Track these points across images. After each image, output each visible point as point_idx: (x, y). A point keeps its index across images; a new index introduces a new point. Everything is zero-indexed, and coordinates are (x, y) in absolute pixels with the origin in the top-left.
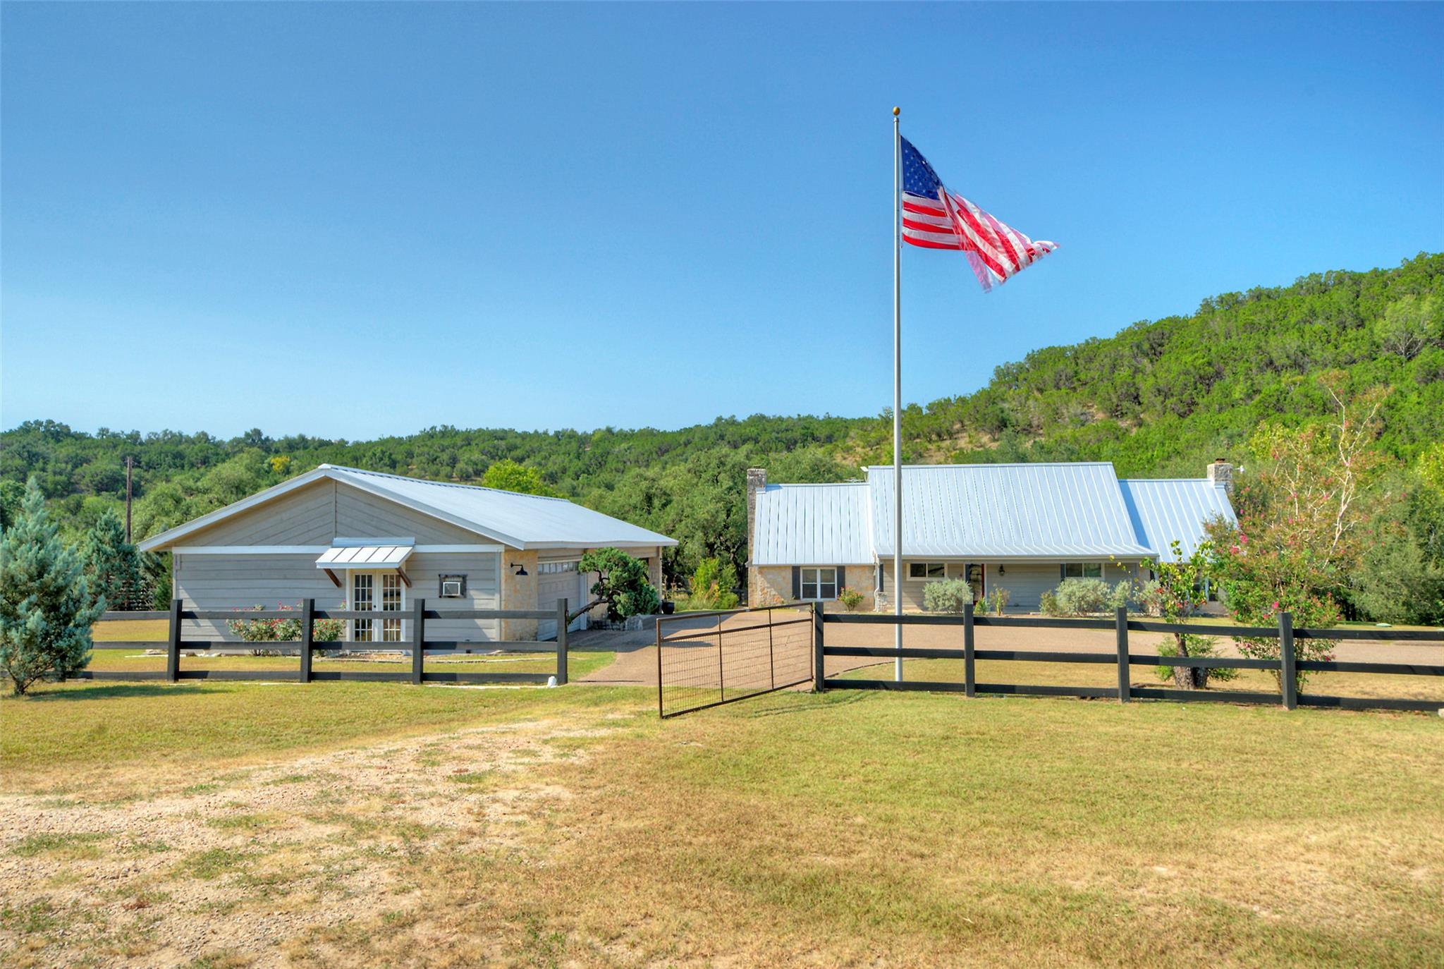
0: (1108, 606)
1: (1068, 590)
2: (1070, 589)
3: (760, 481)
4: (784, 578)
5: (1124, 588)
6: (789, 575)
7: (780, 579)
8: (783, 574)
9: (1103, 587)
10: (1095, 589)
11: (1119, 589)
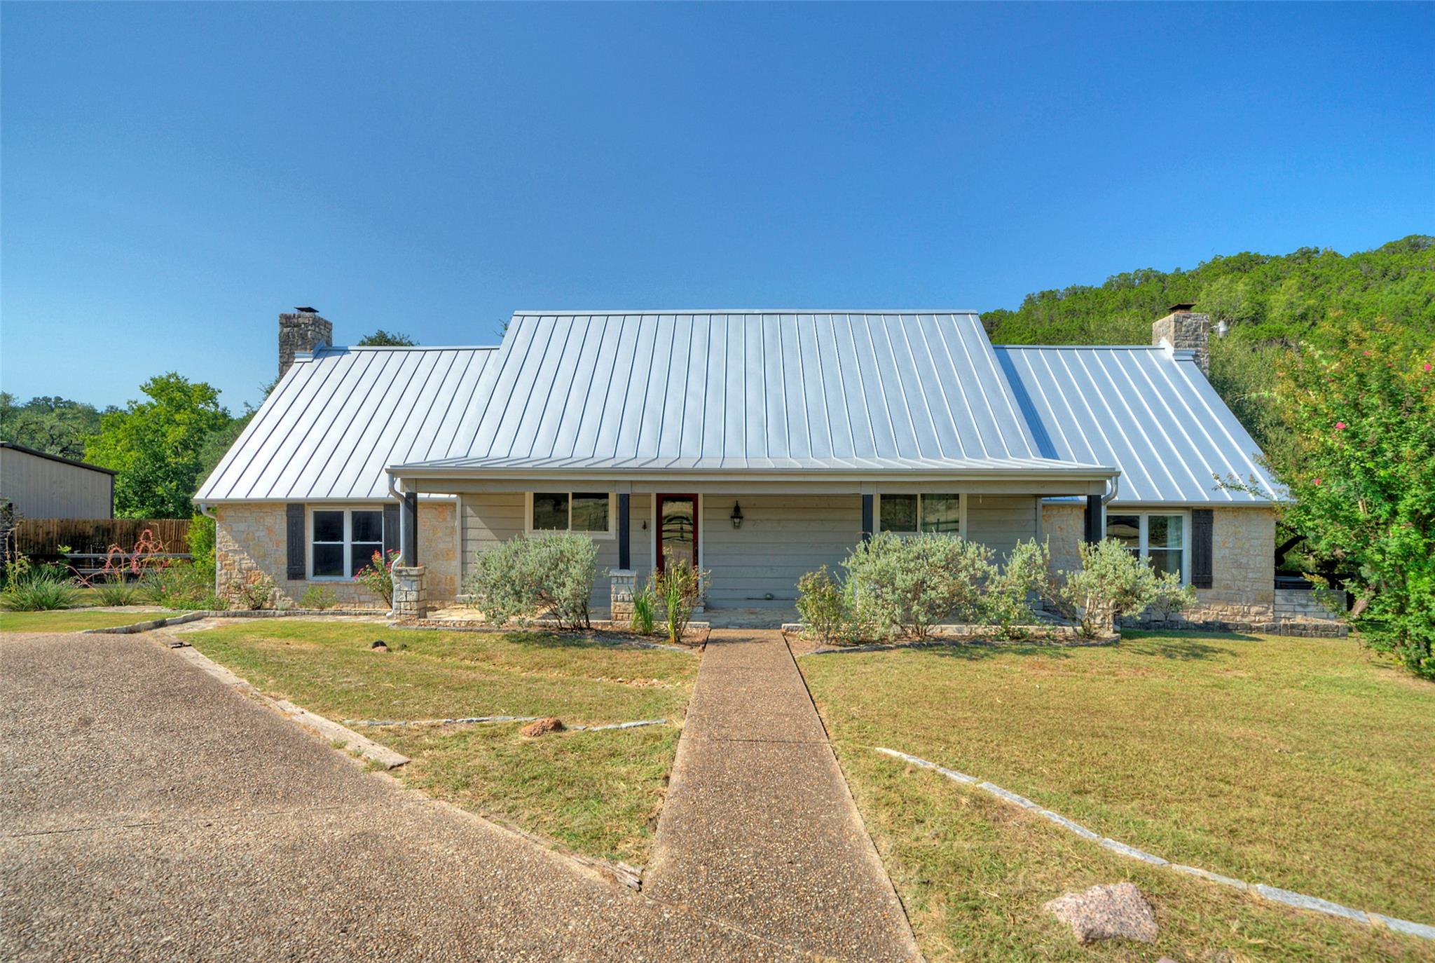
0: (983, 609)
1: (873, 565)
2: (881, 563)
3: (303, 337)
4: (270, 530)
5: (1030, 562)
6: (280, 524)
7: (261, 534)
8: (269, 520)
9: (975, 556)
10: (951, 564)
11: (1016, 563)
